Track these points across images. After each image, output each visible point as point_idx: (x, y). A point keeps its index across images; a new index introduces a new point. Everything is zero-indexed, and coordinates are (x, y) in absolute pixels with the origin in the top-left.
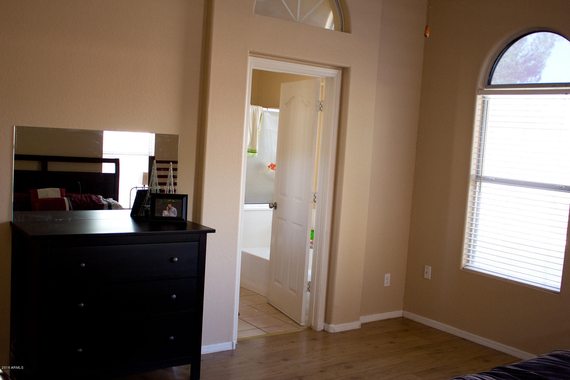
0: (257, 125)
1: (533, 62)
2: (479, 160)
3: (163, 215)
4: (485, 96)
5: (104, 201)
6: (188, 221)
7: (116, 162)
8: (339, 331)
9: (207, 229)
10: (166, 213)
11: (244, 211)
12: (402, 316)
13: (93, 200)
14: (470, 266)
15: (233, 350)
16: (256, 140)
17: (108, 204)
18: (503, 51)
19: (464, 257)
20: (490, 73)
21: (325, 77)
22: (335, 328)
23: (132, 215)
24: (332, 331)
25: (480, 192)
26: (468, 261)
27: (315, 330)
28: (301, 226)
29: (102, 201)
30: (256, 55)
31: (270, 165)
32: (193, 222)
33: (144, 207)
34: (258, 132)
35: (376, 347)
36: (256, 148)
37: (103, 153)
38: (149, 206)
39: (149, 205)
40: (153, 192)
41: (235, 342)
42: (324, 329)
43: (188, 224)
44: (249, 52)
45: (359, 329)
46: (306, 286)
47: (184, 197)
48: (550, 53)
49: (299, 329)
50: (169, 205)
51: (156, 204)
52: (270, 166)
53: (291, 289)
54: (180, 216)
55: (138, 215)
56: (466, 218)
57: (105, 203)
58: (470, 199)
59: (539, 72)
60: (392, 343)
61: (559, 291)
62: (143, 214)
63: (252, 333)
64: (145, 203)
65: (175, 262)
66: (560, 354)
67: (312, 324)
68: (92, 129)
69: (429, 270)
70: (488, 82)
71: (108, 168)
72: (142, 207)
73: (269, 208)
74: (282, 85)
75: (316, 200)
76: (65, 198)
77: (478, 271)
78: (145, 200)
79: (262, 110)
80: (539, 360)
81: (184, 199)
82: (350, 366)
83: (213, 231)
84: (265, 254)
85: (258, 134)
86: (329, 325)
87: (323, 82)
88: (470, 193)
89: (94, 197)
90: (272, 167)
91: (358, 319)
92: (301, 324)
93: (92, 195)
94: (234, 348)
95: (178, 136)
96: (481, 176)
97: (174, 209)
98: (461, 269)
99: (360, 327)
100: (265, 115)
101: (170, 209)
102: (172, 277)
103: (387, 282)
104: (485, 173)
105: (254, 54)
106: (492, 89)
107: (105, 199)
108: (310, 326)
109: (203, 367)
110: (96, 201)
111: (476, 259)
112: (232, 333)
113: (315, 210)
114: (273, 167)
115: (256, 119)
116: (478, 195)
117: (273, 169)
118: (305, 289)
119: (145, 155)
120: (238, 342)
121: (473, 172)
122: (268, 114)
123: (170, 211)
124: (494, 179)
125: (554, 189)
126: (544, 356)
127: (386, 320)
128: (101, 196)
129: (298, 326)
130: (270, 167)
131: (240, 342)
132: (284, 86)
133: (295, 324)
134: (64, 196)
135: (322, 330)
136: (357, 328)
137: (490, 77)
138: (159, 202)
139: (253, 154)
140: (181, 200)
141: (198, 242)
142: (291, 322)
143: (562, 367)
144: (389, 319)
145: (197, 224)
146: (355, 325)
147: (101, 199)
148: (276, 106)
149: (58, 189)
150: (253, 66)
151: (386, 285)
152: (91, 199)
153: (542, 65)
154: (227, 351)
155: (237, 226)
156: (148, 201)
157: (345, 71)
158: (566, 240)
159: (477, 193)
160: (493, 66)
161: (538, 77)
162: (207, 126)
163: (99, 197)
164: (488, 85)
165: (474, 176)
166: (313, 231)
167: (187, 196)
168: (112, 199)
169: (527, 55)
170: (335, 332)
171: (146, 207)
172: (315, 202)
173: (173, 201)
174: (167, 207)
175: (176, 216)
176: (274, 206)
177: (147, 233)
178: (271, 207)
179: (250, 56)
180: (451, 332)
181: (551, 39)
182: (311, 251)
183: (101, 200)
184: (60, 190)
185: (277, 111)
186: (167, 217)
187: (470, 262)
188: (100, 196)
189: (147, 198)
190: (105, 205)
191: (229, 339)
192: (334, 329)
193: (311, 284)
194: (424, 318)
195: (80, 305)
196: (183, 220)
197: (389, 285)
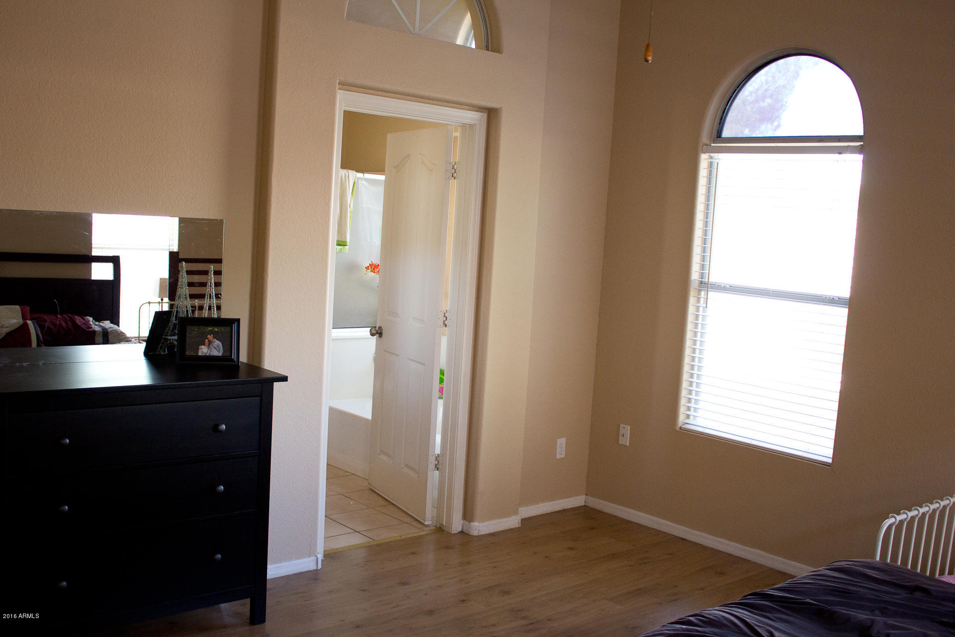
0: (347, 201)
1: (768, 101)
2: (704, 256)
3: (200, 354)
4: (712, 155)
5: (96, 326)
6: (242, 362)
7: (115, 261)
8: (487, 532)
9: (274, 376)
10: (204, 350)
11: (333, 340)
12: (583, 504)
13: (78, 325)
14: (692, 424)
15: (317, 570)
16: (346, 225)
17: (103, 331)
18: (740, 84)
19: (682, 410)
20: (721, 119)
21: (461, 125)
22: (480, 528)
23: (147, 353)
24: (475, 533)
25: (706, 307)
26: (688, 416)
27: (448, 532)
28: (424, 364)
29: (93, 326)
30: (350, 88)
31: (369, 265)
32: (249, 363)
33: (166, 340)
34: (349, 212)
35: (547, 557)
36: (346, 237)
37: (93, 246)
38: (176, 337)
39: (174, 335)
40: (181, 315)
41: (320, 556)
42: (463, 529)
43: (242, 369)
44: (337, 83)
45: (518, 528)
46: (432, 462)
47: (234, 323)
48: (794, 86)
49: (423, 531)
50: (209, 336)
51: (188, 335)
52: (370, 267)
53: (407, 466)
54: (228, 354)
55: (157, 353)
56: (685, 348)
57: (97, 328)
58: (690, 318)
59: (778, 117)
60: (571, 549)
61: (830, 461)
62: (165, 351)
63: (349, 540)
64: (167, 332)
65: (221, 431)
66: (845, 567)
67: (443, 523)
68: (76, 212)
69: (626, 430)
70: (718, 133)
71: (101, 272)
72: (163, 340)
73: (369, 334)
74: (389, 136)
75: (446, 322)
76: (29, 322)
77: (705, 432)
78: (168, 328)
79: (356, 177)
80: (815, 577)
81: (235, 326)
82: (508, 590)
83: (284, 379)
84: (364, 409)
85: (349, 215)
86: (472, 523)
87: (456, 131)
88: (691, 309)
89: (78, 320)
90: (371, 268)
91: (516, 513)
92: (426, 523)
93: (75, 317)
94: (320, 566)
95: (221, 221)
96: (708, 281)
97: (217, 343)
98: (678, 429)
99: (520, 525)
100: (359, 183)
101: (210, 342)
102: (217, 456)
103: (561, 453)
104: (715, 277)
105: (347, 86)
106: (724, 145)
107: (97, 323)
108: (440, 526)
109: (270, 601)
110: (82, 326)
111: (700, 413)
112: (316, 543)
113: (446, 337)
114: (374, 269)
115: (346, 190)
116: (703, 312)
117: (374, 272)
118: (431, 466)
119: (163, 249)
120: (325, 556)
121: (695, 276)
122: (364, 182)
123: (211, 346)
124: (728, 287)
125: (822, 302)
126: (820, 570)
127: (559, 512)
128: (91, 317)
129: (419, 526)
130: (368, 269)
131: (329, 556)
132: (392, 139)
133: (415, 523)
134: (29, 318)
135: (459, 532)
136: (515, 526)
137: (721, 125)
138: (193, 332)
139: (341, 247)
140: (229, 328)
141: (259, 398)
142: (408, 520)
143: (852, 588)
144: (564, 511)
145: (255, 368)
146: (512, 522)
147: (91, 323)
148: (379, 170)
149: (18, 307)
150: (345, 106)
151: (558, 457)
152: (74, 323)
153: (782, 105)
154: (308, 571)
155: (321, 368)
156: (172, 330)
157: (492, 115)
158: (841, 382)
159: (701, 309)
160: (725, 108)
161: (776, 124)
162: (270, 205)
163: (88, 319)
164: (717, 138)
165: (697, 281)
166: (442, 373)
167: (238, 321)
168: (109, 322)
169: (758, 90)
170: (479, 534)
171: (171, 339)
172: (446, 326)
173: (216, 330)
174: (205, 340)
175: (220, 354)
176: (378, 332)
177: (175, 385)
178: (372, 335)
179: (340, 89)
180: (663, 529)
181: (795, 66)
182: (441, 403)
183: (91, 325)
184: (21, 308)
185: (382, 178)
186: (205, 356)
187: (691, 417)
188: (88, 317)
189: (171, 325)
190: (97, 333)
191: (311, 553)
192: (479, 531)
193: (440, 459)
194: (619, 507)
195: (62, 508)
196: (233, 360)
197: (563, 456)
